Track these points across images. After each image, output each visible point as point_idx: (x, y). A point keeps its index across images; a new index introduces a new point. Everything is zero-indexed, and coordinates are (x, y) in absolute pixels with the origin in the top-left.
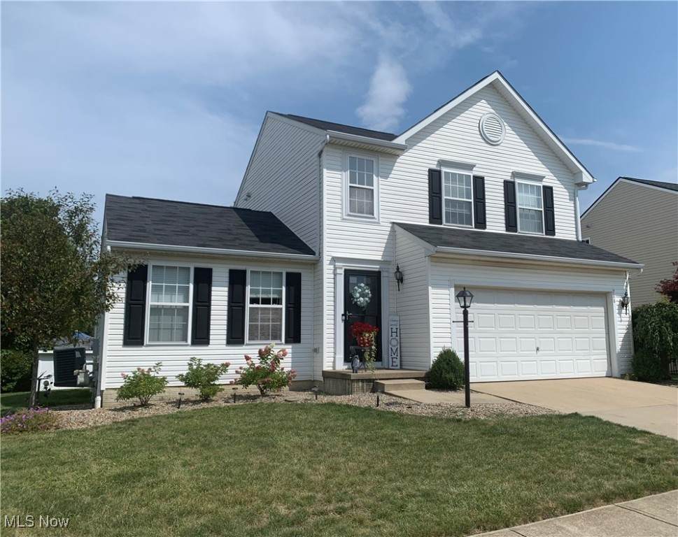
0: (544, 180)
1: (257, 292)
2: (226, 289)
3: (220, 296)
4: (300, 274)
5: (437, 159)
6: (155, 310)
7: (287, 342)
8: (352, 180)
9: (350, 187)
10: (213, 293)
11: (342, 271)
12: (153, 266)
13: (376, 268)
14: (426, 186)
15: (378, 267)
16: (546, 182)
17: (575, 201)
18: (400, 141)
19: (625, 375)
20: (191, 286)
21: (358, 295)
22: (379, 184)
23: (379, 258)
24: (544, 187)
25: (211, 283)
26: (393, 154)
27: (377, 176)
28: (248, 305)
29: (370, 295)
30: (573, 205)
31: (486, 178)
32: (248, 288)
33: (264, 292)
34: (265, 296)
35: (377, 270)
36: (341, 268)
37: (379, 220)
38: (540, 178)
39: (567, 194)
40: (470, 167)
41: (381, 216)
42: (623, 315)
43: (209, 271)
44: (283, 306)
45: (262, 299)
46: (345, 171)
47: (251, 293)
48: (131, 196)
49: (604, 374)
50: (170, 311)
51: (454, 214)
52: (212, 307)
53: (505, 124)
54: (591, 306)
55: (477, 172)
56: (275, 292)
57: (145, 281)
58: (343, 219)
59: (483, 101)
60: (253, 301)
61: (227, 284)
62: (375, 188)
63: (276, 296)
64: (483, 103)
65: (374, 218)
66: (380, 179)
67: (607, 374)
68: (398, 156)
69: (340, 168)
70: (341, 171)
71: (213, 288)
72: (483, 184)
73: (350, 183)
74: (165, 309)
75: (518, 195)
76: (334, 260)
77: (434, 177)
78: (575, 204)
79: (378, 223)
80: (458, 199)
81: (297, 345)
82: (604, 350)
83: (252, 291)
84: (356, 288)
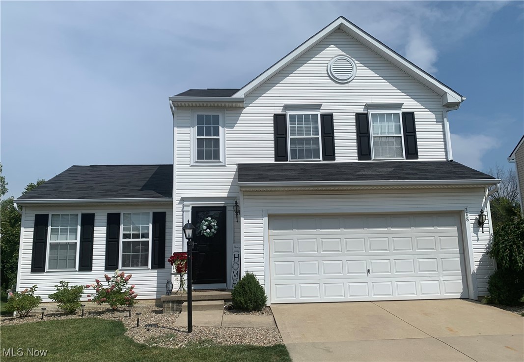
0: (403, 107)
1: (129, 229)
2: (105, 228)
3: (100, 234)
4: (165, 213)
5: (283, 105)
6: (54, 246)
7: (153, 268)
8: (200, 133)
9: (197, 139)
10: (95, 232)
11: (190, 209)
12: (52, 215)
13: (221, 203)
14: (271, 130)
15: (224, 202)
16: (405, 109)
17: (443, 122)
18: (239, 95)
19: (483, 297)
20: (79, 228)
21: (205, 227)
22: (225, 135)
23: (225, 195)
24: (403, 114)
25: (94, 225)
26: (237, 107)
27: (223, 127)
28: (121, 240)
29: (216, 227)
30: (441, 126)
31: (334, 114)
32: (122, 227)
33: (134, 229)
34: (136, 232)
35: (223, 205)
36: (189, 206)
37: (225, 163)
38: (399, 106)
39: (434, 116)
40: (318, 107)
41: (227, 159)
42: (480, 234)
43: (93, 215)
44: (150, 239)
45: (133, 234)
46: (193, 127)
47: (124, 230)
48: (89, 165)
49: (458, 295)
50: (64, 246)
51: (301, 151)
52: (94, 243)
53: (356, 62)
54: (438, 226)
55: (324, 110)
56: (143, 229)
57: (47, 226)
58: (192, 166)
59: (332, 46)
60: (125, 236)
61: (106, 224)
62: (221, 137)
63: (145, 232)
64: (332, 48)
65: (220, 162)
66: (226, 129)
67: (461, 296)
68: (243, 108)
69: (189, 125)
70: (190, 127)
71: (95, 228)
72: (332, 119)
73: (198, 136)
74: (60, 245)
75: (371, 124)
76: (183, 200)
77: (279, 121)
78: (443, 125)
79: (225, 166)
80: (304, 137)
81: (161, 270)
82: (459, 270)
83: (124, 229)
84: (203, 221)
